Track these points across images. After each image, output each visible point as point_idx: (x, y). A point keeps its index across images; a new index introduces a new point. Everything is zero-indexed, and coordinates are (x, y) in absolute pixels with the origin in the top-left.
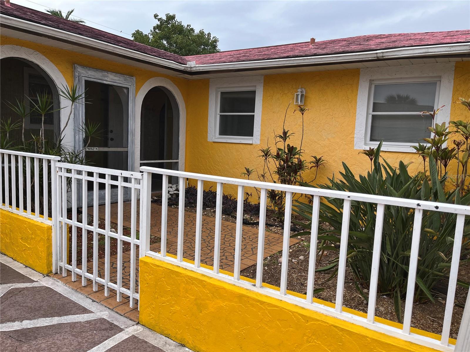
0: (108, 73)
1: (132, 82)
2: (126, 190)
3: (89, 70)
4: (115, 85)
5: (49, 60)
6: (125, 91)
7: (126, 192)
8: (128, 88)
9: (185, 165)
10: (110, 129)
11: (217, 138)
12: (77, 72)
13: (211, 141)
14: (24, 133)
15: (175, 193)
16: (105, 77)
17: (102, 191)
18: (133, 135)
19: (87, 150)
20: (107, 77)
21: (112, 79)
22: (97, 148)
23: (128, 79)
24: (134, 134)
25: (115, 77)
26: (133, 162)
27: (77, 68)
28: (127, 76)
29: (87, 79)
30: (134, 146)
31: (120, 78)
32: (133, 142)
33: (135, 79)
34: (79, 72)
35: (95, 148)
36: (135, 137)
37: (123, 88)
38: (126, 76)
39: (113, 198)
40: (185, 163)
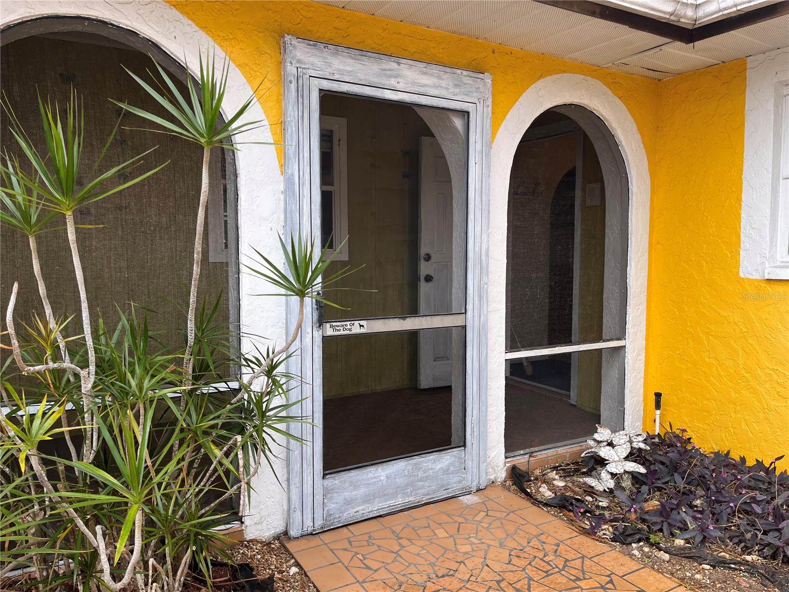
0: (399, 64)
1: (481, 90)
2: (460, 458)
3: (335, 54)
4: (424, 103)
5: (194, 25)
6: (458, 123)
7: (461, 463)
8: (468, 113)
9: (646, 356)
10: (424, 250)
11: (778, 264)
12: (291, 63)
13: (756, 276)
14: (49, 296)
15: (627, 469)
16: (390, 76)
17: (380, 470)
18: (484, 270)
19: (330, 332)
20: (396, 77)
21: (413, 83)
22: (362, 323)
23: (467, 80)
24: (484, 265)
25: (422, 76)
26: (483, 359)
27: (294, 47)
28: (465, 73)
29: (327, 85)
30: (485, 305)
31: (439, 77)
32: (482, 294)
33: (489, 81)
34: (299, 61)
35: (356, 323)
36: (487, 275)
37: (448, 113)
38: (459, 71)
39: (419, 489)
40: (647, 348)
